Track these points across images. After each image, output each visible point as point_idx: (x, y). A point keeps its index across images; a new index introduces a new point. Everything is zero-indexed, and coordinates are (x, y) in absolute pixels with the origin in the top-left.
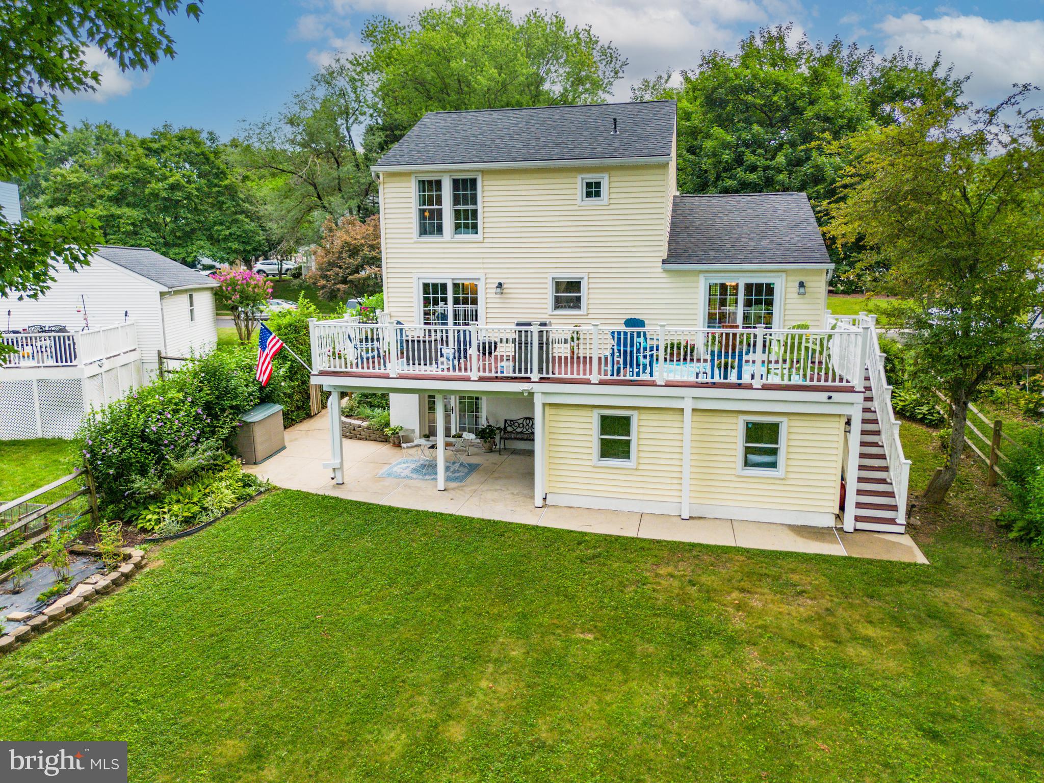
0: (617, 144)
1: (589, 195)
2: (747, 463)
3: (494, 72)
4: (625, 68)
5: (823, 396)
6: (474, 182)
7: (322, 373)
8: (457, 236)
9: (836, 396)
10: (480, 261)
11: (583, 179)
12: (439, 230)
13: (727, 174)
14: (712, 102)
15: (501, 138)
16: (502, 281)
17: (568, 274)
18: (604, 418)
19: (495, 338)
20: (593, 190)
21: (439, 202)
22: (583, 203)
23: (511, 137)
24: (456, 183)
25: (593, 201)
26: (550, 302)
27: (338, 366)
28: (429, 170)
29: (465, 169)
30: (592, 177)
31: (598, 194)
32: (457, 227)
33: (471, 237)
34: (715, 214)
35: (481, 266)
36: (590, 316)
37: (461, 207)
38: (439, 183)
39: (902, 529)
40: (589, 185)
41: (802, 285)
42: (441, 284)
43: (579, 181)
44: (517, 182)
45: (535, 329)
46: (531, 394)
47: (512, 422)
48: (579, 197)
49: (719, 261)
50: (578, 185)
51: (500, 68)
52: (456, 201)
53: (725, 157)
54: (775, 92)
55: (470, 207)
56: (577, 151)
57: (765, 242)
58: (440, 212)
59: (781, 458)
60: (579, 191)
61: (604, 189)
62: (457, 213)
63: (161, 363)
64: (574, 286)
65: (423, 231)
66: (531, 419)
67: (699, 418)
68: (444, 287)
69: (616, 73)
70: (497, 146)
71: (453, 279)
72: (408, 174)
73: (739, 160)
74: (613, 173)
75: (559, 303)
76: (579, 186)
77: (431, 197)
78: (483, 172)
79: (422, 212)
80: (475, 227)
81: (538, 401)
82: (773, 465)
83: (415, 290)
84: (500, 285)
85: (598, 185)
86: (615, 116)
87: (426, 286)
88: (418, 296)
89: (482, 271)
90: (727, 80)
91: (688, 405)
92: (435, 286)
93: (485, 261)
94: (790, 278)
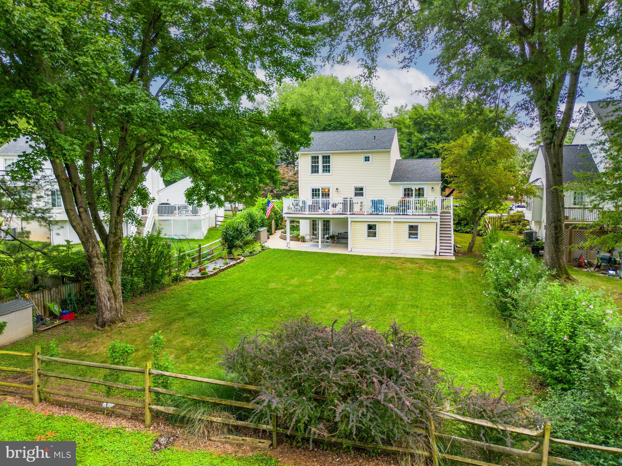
0: (375, 145)
1: (366, 160)
2: (410, 237)
3: (331, 106)
4: (388, 100)
5: (429, 217)
6: (329, 157)
7: (286, 213)
8: (323, 173)
9: (433, 217)
10: (331, 181)
11: (364, 156)
12: (318, 172)
13: (421, 150)
14: (416, 123)
15: (338, 142)
16: (338, 187)
17: (359, 185)
18: (369, 225)
19: (337, 202)
20: (367, 159)
21: (318, 163)
22: (364, 163)
23: (341, 142)
24: (323, 157)
25: (367, 162)
26: (353, 194)
27: (290, 211)
28: (315, 153)
29: (326, 153)
30: (367, 155)
31: (369, 160)
32: (324, 170)
33: (328, 174)
34: (409, 166)
35: (331, 183)
36: (366, 198)
37: (325, 164)
38: (318, 157)
39: (452, 255)
40: (366, 157)
41: (432, 188)
45: (349, 200)
46: (347, 218)
47: (341, 234)
48: (362, 161)
49: (406, 181)
50: (362, 157)
51: (333, 103)
52: (323, 163)
53: (420, 144)
54: (439, 120)
55: (328, 164)
56: (362, 147)
57: (423, 175)
58: (318, 166)
59: (419, 236)
60: (362, 159)
61: (370, 159)
62: (324, 167)
63: (216, 218)
64: (361, 189)
65: (312, 172)
66: (347, 233)
67: (396, 224)
68: (319, 190)
69: (384, 102)
70: (337, 145)
71: (322, 187)
72: (308, 154)
73: (425, 145)
74: (373, 154)
75: (356, 195)
77: (315, 161)
78: (332, 153)
79: (312, 166)
80: (329, 171)
81: (349, 220)
82: (417, 238)
84: (337, 189)
85: (369, 157)
86: (374, 135)
87: (313, 190)
88: (310, 193)
90: (421, 115)
91: (392, 220)
92: (316, 189)
94: (430, 186)
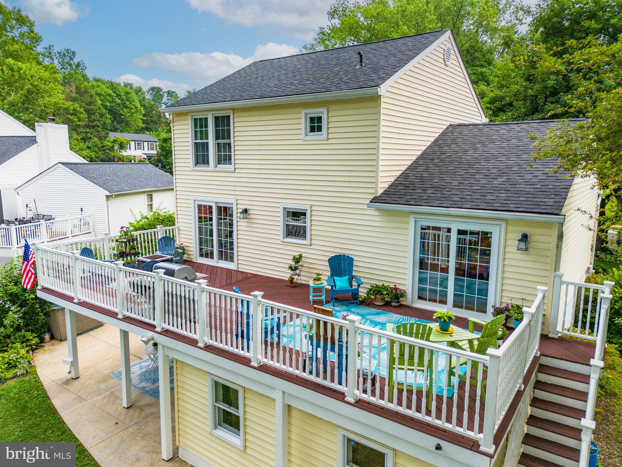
0: (348, 77)
1: (312, 130)
6: (228, 119)
7: (43, 289)
8: (219, 166)
10: (232, 188)
11: (306, 114)
12: (208, 162)
16: (248, 207)
17: (296, 206)
20: (315, 125)
21: (206, 136)
22: (307, 138)
24: (217, 119)
25: (315, 136)
26: (281, 230)
28: (200, 110)
29: (222, 108)
30: (315, 112)
31: (320, 129)
32: (219, 158)
33: (228, 167)
35: (233, 193)
36: (313, 247)
37: (221, 141)
38: (206, 121)
40: (312, 119)
41: (525, 238)
42: (209, 206)
43: (303, 116)
44: (257, 118)
48: (303, 132)
49: (427, 203)
52: (217, 136)
55: (226, 141)
56: (307, 87)
58: (207, 145)
60: (303, 126)
61: (324, 124)
62: (218, 147)
64: (301, 216)
65: (197, 163)
68: (211, 207)
71: (216, 203)
72: (187, 114)
74: (331, 107)
75: (289, 231)
76: (303, 121)
77: (201, 132)
78: (234, 110)
79: (196, 144)
80: (230, 158)
81: (160, 352)
83: (192, 210)
84: (246, 211)
85: (320, 119)
87: (199, 208)
88: (195, 215)
89: (233, 197)
92: (205, 207)
93: (237, 189)
94: (510, 228)
